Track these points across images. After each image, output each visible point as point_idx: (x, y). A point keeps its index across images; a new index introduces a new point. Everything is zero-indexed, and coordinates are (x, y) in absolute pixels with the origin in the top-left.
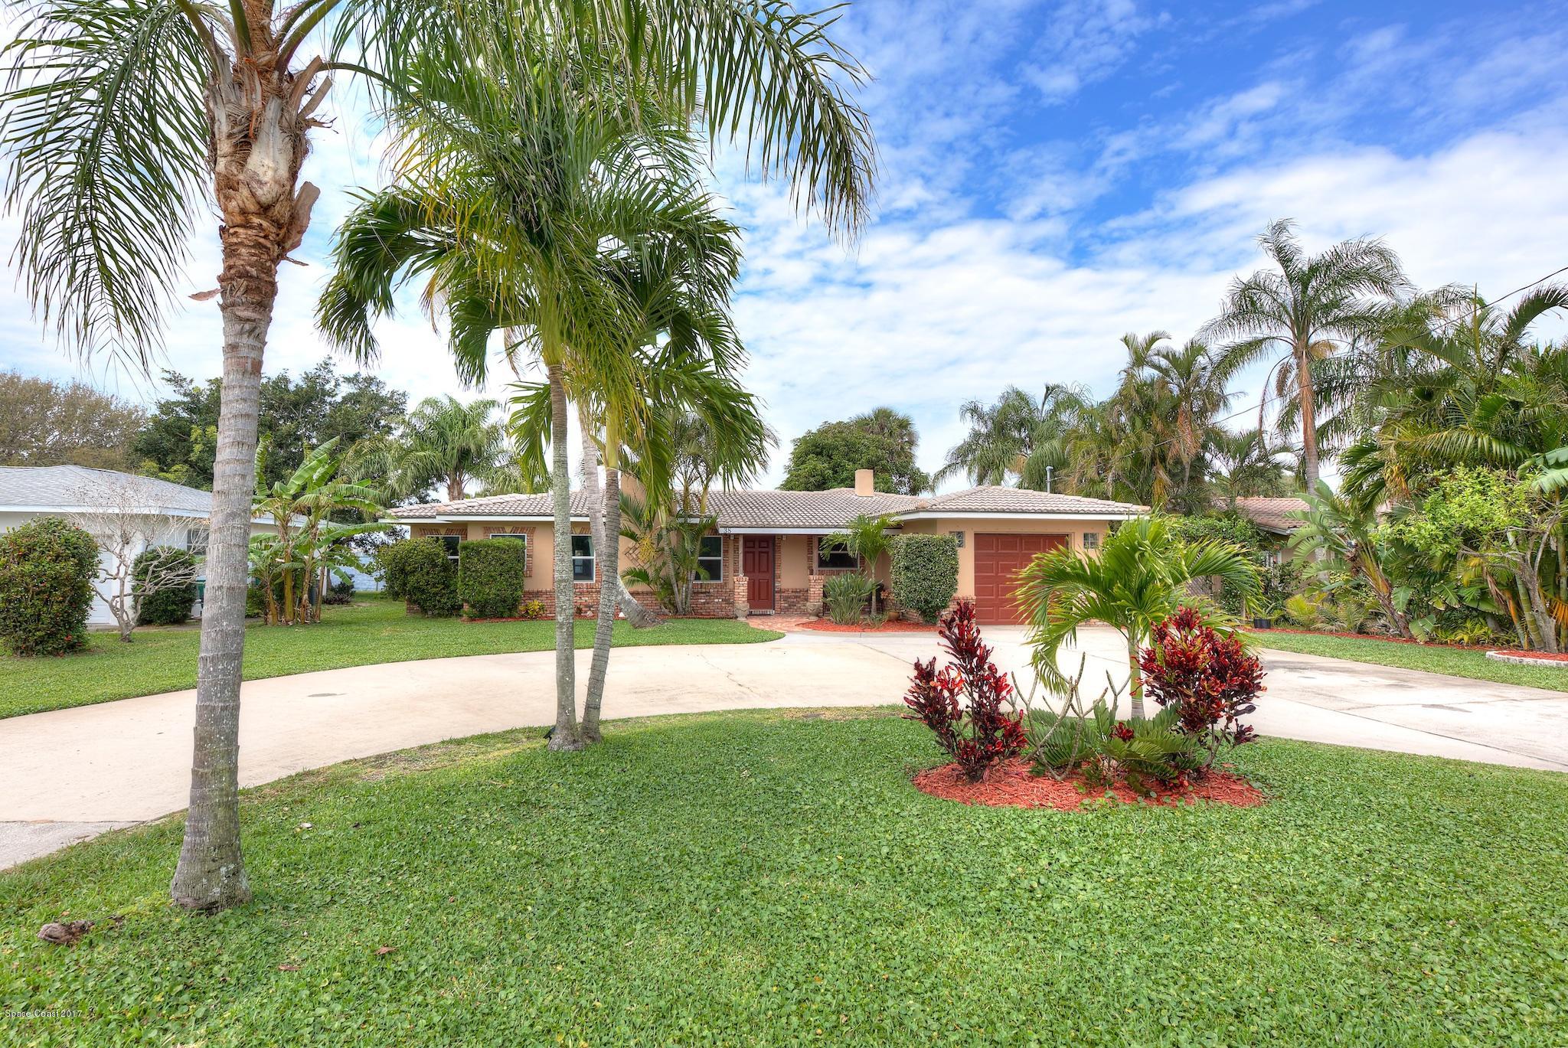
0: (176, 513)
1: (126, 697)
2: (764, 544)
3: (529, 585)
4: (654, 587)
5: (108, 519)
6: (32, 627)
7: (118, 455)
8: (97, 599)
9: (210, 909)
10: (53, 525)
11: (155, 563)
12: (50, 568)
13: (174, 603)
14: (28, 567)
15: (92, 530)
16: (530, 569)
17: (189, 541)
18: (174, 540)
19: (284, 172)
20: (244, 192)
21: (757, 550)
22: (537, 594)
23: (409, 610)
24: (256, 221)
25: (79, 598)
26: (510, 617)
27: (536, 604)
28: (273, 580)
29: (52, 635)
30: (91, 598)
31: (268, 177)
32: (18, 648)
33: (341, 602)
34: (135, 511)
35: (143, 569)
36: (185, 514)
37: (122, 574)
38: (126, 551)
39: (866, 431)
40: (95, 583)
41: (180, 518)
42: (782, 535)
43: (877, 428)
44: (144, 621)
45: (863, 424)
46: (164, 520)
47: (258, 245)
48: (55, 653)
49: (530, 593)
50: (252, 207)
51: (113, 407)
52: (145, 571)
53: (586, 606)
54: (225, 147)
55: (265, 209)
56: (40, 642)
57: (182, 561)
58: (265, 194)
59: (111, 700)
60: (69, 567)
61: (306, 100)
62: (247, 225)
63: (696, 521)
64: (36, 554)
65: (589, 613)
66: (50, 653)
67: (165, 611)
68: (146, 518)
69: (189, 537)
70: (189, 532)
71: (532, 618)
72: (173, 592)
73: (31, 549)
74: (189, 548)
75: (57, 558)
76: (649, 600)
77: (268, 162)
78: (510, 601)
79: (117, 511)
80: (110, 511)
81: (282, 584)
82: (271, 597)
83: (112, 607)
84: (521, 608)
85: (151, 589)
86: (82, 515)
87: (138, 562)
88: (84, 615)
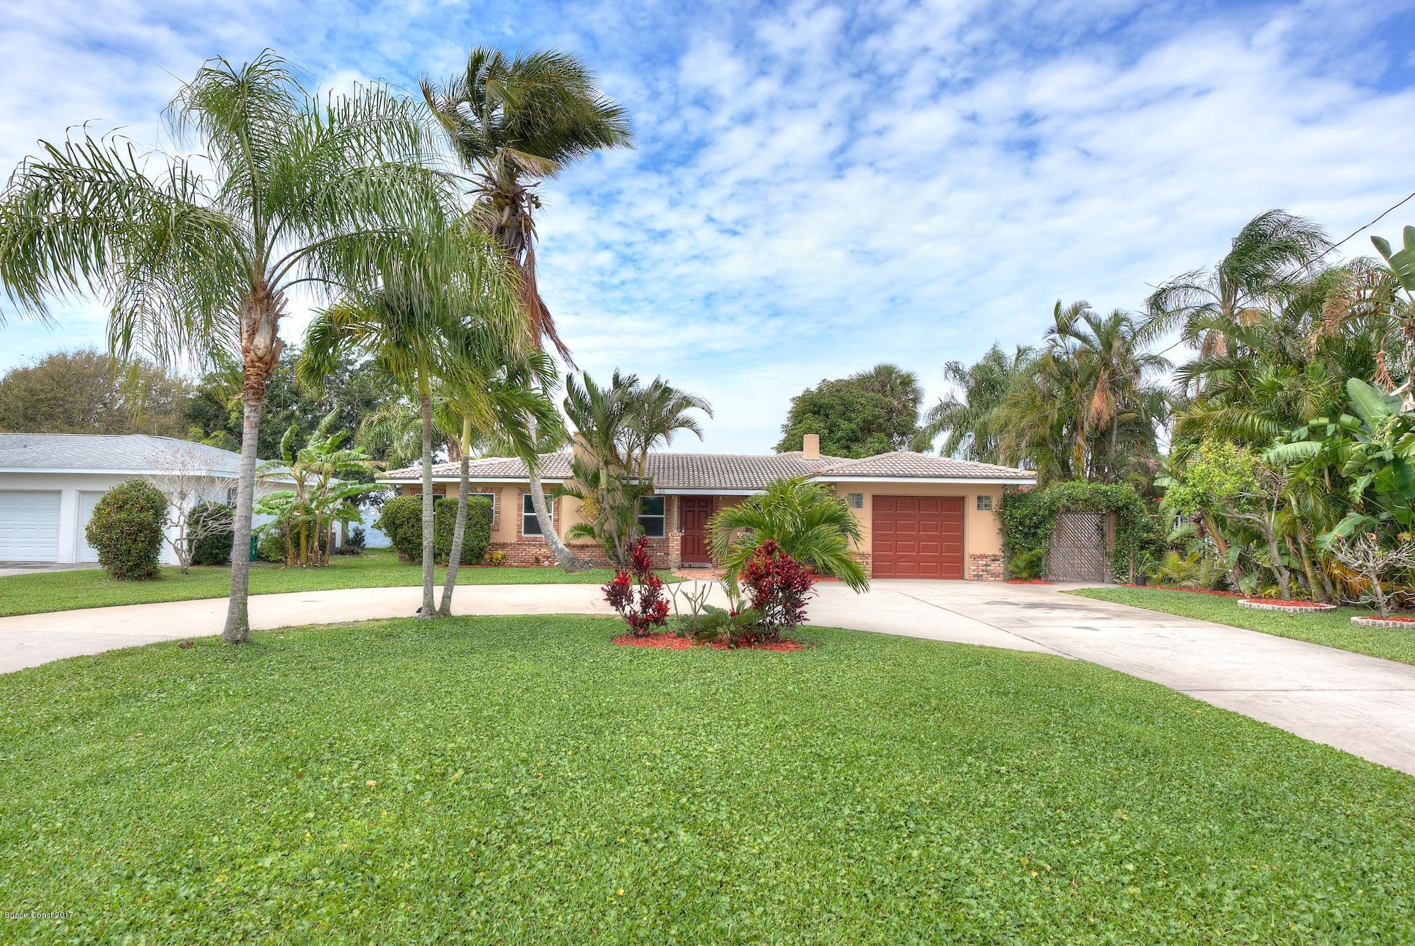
0: (221, 475)
1: (191, 599)
2: (703, 504)
3: (496, 538)
4: (599, 541)
5: (172, 479)
6: (125, 559)
7: (171, 420)
8: (165, 540)
9: (237, 642)
10: (138, 485)
11: (205, 514)
12: (137, 517)
13: (217, 548)
14: (123, 515)
15: (163, 488)
16: (497, 524)
17: (229, 498)
18: (217, 497)
19: (268, 342)
20: (252, 353)
21: (696, 509)
22: (503, 546)
23: (401, 558)
24: (257, 364)
25: (155, 540)
26: (478, 564)
27: (499, 553)
28: (291, 530)
29: (137, 565)
30: (162, 540)
31: (262, 346)
32: (116, 574)
33: (353, 553)
34: (192, 473)
35: (195, 519)
36: (227, 476)
37: (181, 523)
38: (185, 504)
39: (867, 389)
40: (164, 529)
41: (223, 479)
42: (719, 496)
43: (877, 385)
44: (196, 562)
45: (863, 382)
46: (212, 480)
47: (258, 374)
48: (139, 578)
49: (497, 544)
50: (255, 359)
51: (167, 377)
52: (197, 522)
53: (545, 557)
54: (245, 335)
55: (260, 359)
56: (130, 570)
57: (223, 513)
58: (260, 353)
59: (182, 600)
60: (148, 516)
61: (278, 307)
62: (253, 367)
63: (636, 482)
64: (129, 506)
65: (546, 563)
66: (136, 578)
67: (211, 554)
68: (199, 478)
69: (229, 494)
70: (229, 490)
71: (495, 566)
72: (217, 538)
73: (126, 502)
74: (229, 503)
75: (142, 509)
76: (597, 552)
77: (262, 340)
78: (477, 550)
79: (178, 473)
80: (174, 473)
81: (298, 534)
82: (289, 544)
83: (175, 548)
84: (487, 556)
85: (201, 534)
86: (154, 476)
87: (193, 513)
88: (157, 551)
